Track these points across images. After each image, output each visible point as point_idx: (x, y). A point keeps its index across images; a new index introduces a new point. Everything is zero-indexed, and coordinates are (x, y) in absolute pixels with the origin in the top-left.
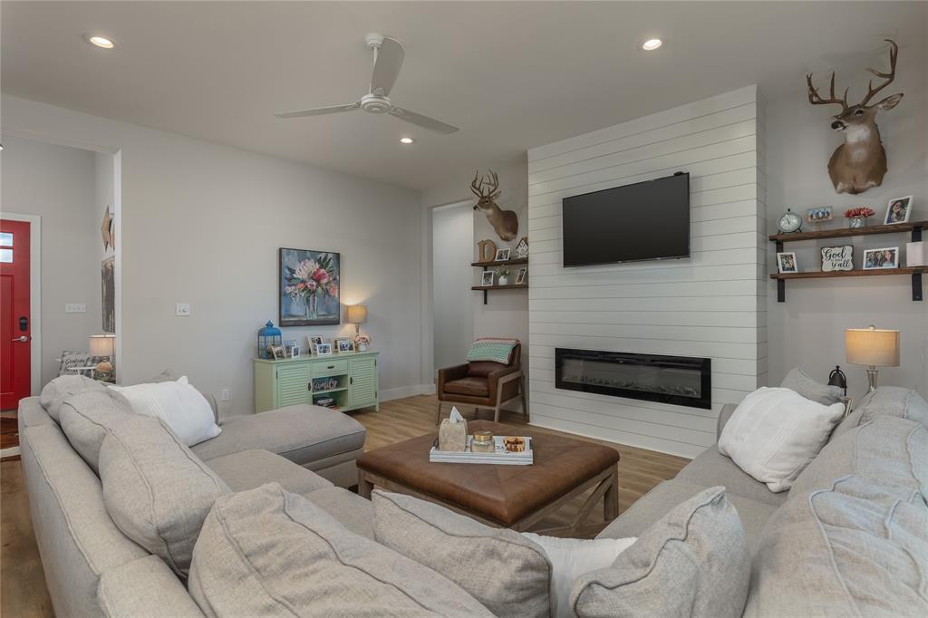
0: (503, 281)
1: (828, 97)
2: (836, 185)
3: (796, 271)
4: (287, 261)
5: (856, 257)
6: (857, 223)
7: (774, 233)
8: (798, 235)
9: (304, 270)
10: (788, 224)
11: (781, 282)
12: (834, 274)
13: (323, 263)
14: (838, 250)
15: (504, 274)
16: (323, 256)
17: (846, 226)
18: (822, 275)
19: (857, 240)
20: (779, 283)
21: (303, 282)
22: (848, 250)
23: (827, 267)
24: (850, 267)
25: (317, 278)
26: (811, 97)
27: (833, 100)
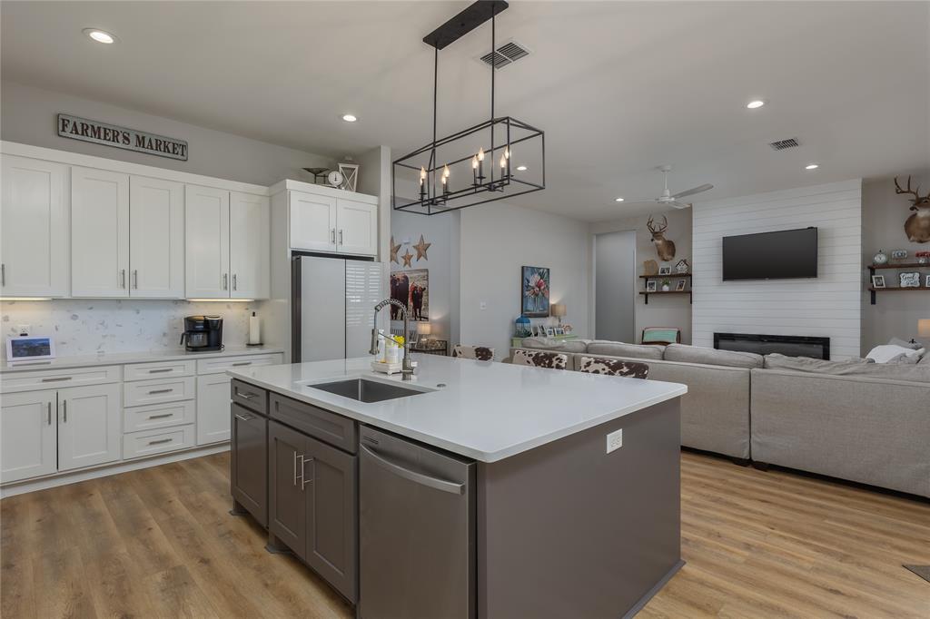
0: (666, 288)
1: (906, 190)
2: (909, 238)
3: (884, 286)
4: (527, 274)
5: (922, 279)
6: (922, 261)
7: (870, 264)
8: (885, 266)
9: (533, 280)
10: (880, 259)
11: (873, 292)
12: (908, 288)
13: (542, 276)
14: (911, 275)
15: (667, 284)
16: (541, 271)
17: (915, 262)
18: (901, 289)
19: (923, 270)
20: (872, 294)
21: (533, 288)
22: (917, 275)
23: (904, 284)
24: (918, 284)
25: (539, 285)
26: (897, 191)
27: (909, 191)
